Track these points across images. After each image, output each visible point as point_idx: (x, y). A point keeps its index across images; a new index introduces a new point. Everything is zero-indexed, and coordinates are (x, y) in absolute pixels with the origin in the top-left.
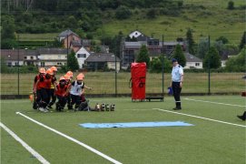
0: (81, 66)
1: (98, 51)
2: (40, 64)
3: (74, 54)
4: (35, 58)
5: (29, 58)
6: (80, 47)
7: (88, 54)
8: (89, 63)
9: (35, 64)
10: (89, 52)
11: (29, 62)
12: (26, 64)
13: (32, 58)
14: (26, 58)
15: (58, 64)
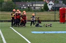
0: (50, 9)
1: (58, 3)
2: (33, 8)
3: (46, 4)
4: (31, 6)
5: (28, 6)
6: (50, 1)
7: (53, 4)
8: (53, 7)
10: (54, 3)
11: (28, 7)
12: (27, 8)
13: (30, 5)
14: (27, 5)
15: (41, 8)
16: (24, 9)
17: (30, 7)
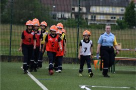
2: (90, 18)
4: (84, 10)
9: (84, 17)
11: (78, 15)
13: (80, 9)
14: (73, 9)
15: (112, 18)
16: (65, 19)
17: (82, 16)
